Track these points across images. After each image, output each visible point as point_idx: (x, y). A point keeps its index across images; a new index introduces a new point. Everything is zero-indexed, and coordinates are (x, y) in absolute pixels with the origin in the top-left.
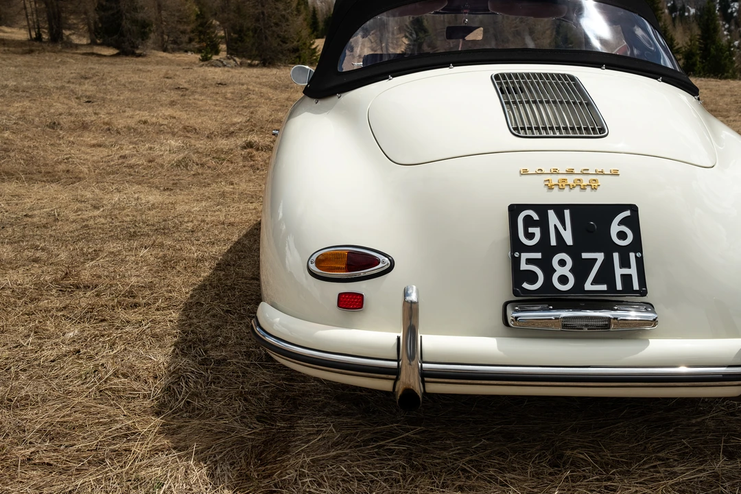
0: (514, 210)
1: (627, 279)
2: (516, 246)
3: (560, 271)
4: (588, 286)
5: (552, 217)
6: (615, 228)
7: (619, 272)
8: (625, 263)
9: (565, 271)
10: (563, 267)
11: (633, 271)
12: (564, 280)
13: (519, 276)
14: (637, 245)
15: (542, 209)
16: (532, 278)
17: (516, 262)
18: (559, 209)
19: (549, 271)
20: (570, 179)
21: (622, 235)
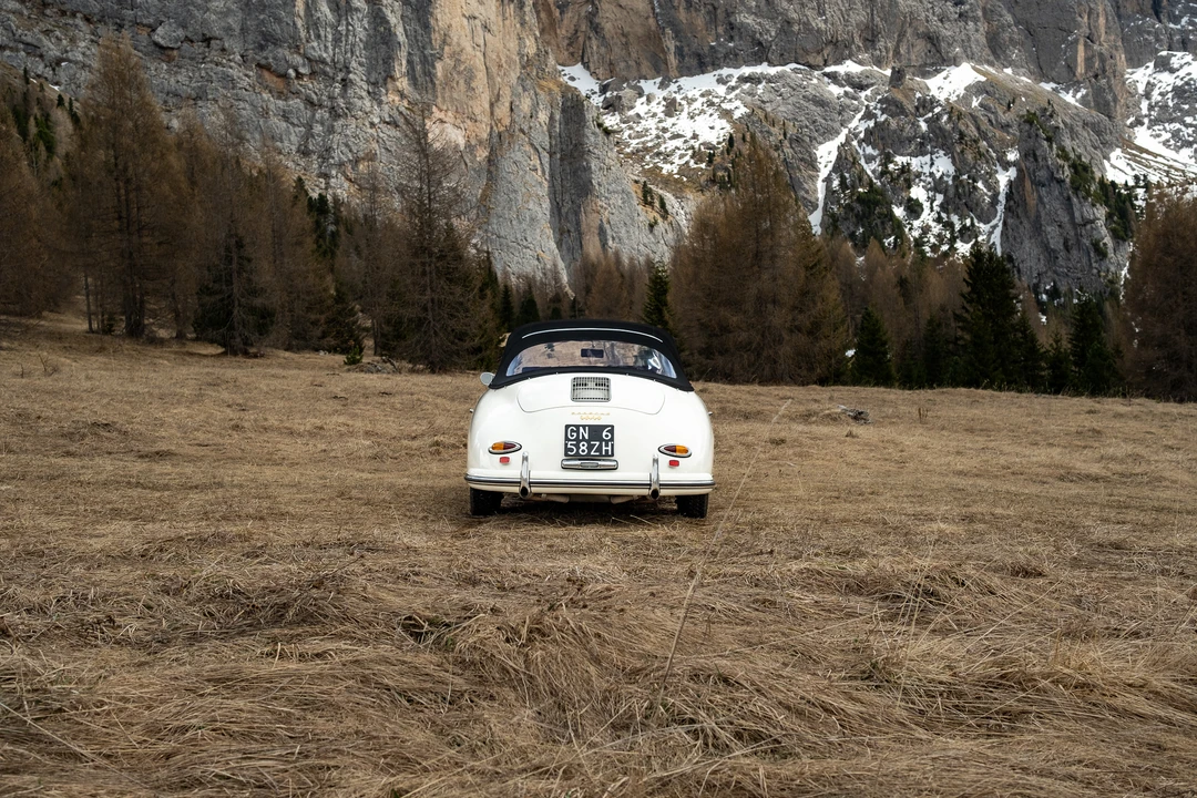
0: (567, 427)
1: (607, 451)
2: (567, 439)
3: (582, 448)
4: (592, 453)
5: (581, 429)
6: (604, 433)
7: (604, 448)
8: (607, 446)
9: (584, 448)
10: (583, 447)
11: (610, 448)
12: (583, 451)
13: (567, 450)
14: (612, 439)
15: (578, 427)
16: (572, 450)
17: (566, 445)
18: (584, 427)
19: (578, 448)
20: (590, 416)
21: (607, 436)
